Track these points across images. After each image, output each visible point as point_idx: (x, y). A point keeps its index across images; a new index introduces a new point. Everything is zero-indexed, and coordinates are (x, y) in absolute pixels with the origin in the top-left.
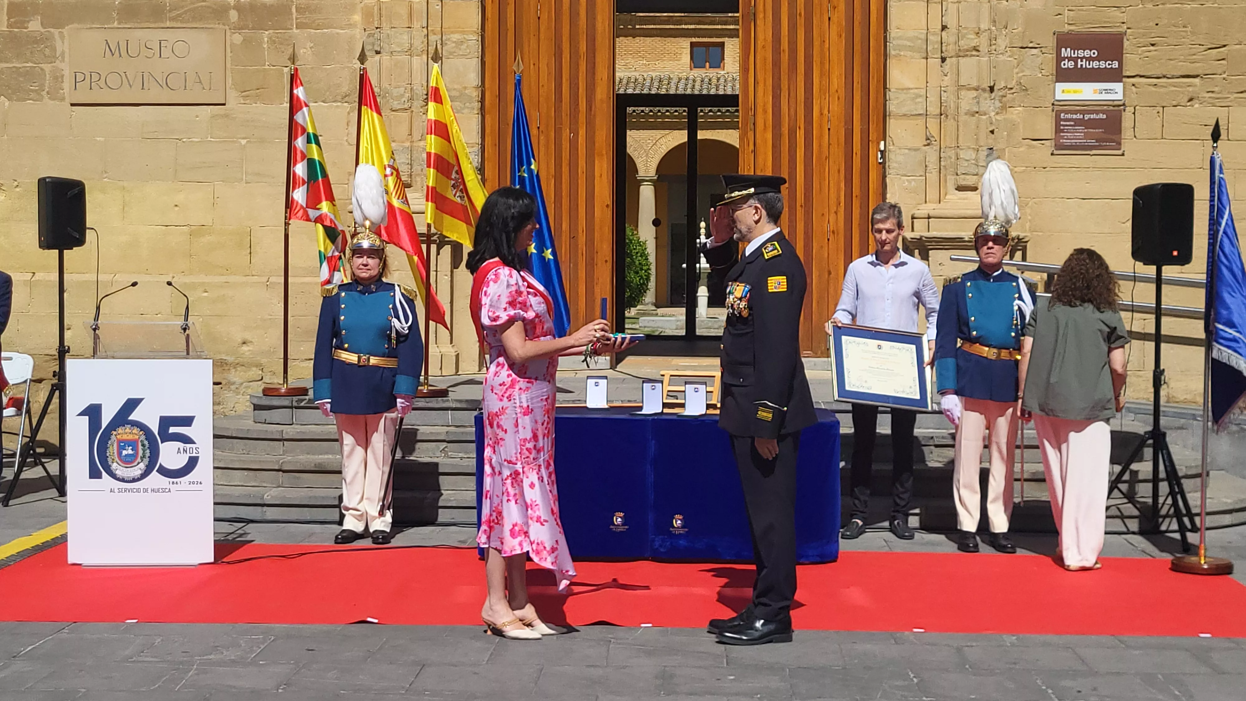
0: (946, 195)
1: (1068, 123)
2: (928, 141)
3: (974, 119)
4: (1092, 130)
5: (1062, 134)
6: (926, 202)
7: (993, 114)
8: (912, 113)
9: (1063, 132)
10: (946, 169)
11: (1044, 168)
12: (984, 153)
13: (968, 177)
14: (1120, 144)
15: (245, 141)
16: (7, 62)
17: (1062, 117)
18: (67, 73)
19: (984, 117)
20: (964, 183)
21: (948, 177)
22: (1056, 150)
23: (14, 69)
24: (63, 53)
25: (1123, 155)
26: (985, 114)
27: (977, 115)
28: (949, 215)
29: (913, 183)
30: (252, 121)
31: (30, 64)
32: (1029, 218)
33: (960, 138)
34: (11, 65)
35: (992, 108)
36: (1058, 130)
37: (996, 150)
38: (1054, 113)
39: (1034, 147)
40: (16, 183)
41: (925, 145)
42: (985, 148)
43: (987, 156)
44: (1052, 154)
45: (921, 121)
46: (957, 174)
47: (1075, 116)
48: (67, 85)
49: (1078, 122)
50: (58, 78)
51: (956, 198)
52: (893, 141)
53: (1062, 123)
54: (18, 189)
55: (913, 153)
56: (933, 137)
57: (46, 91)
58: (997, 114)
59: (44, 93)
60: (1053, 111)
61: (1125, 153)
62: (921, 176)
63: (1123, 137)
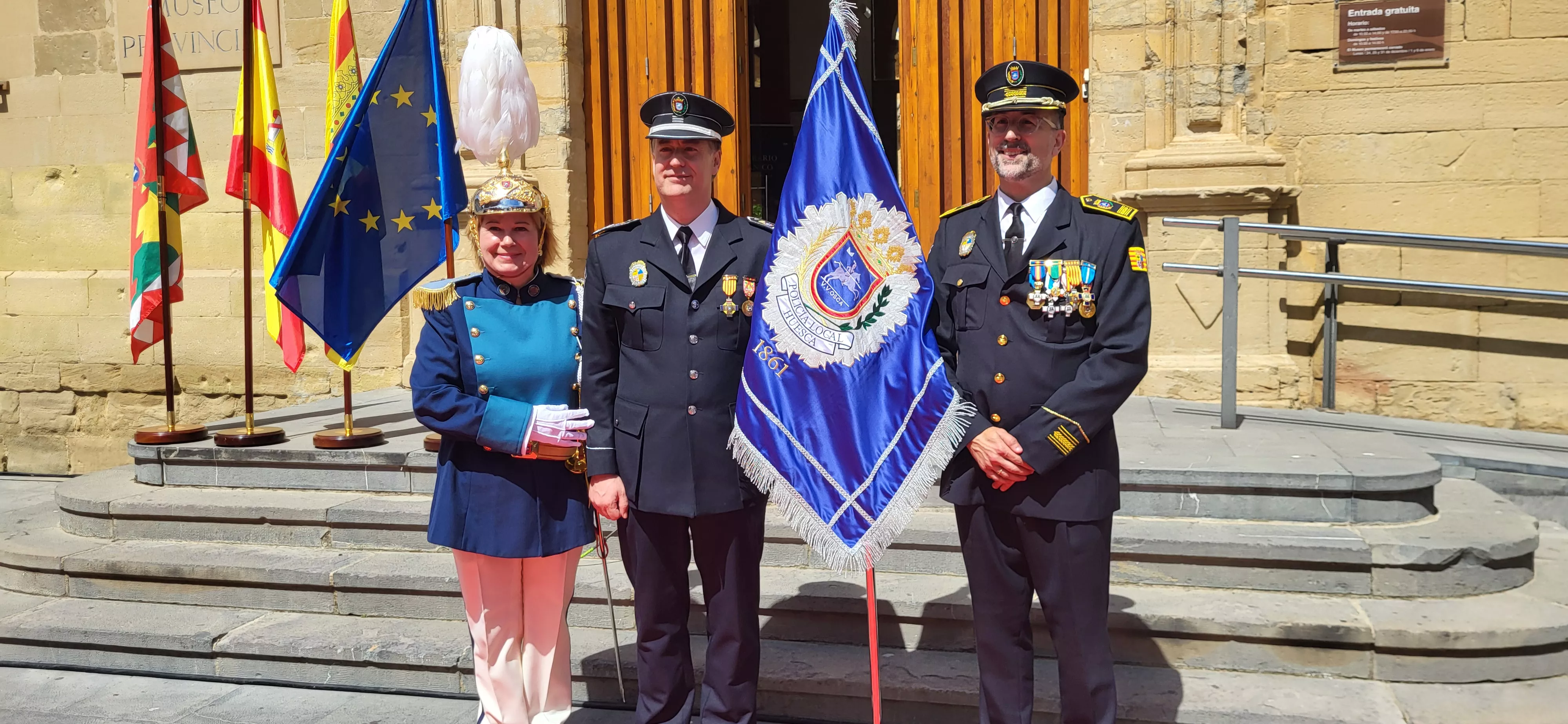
0: (1174, 135)
1: (1359, 24)
2: (1149, 62)
3: (1213, 27)
4: (1397, 32)
5: (1349, 40)
6: (1145, 147)
7: (1244, 15)
8: (1126, 24)
9: (1351, 35)
10: (1174, 99)
11: (1322, 91)
12: (1229, 74)
13: (1205, 109)
14: (1440, 49)
15: (305, 108)
16: (58, 31)
17: (1350, 15)
18: (117, 39)
19: (1230, 22)
20: (1200, 117)
21: (1178, 111)
22: (1341, 64)
23: (65, 38)
24: (112, 14)
25: (1446, 66)
26: (1232, 17)
27: (1219, 19)
28: (1178, 163)
29: (1127, 122)
30: (311, 84)
31: (81, 31)
32: (1299, 164)
33: (1194, 54)
34: (62, 34)
35: (1242, 7)
36: (1344, 34)
37: (1249, 68)
38: (1339, 9)
39: (1306, 62)
40: (74, 169)
41: (1144, 69)
42: (1231, 67)
43: (1236, 77)
44: (1335, 71)
45: (1136, 36)
46: (1190, 106)
47: (1370, 13)
48: (118, 52)
49: (1375, 21)
50: (109, 46)
51: (1188, 139)
52: (1097, 65)
53: (1350, 24)
54: (76, 176)
55: (1126, 80)
56: (1155, 55)
57: (98, 60)
58: (1251, 15)
59: (96, 63)
60: (1336, 7)
61: (1450, 62)
62: (1139, 111)
63: (1446, 40)
